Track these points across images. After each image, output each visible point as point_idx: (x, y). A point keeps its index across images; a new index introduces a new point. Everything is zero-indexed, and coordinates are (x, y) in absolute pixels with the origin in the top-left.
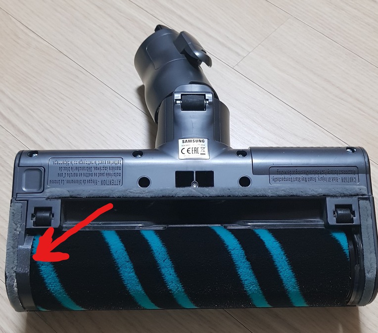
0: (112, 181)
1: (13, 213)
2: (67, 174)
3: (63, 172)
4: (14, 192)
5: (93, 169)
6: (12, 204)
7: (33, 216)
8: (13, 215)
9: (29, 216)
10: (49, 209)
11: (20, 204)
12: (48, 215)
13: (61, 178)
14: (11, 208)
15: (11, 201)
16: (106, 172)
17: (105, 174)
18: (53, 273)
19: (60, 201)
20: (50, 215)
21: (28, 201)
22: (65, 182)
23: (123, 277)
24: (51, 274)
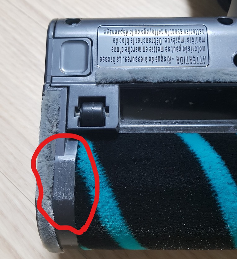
0: (193, 59)
1: (47, 105)
2: (124, 48)
3: (120, 45)
4: (48, 73)
5: (163, 41)
6: (46, 91)
7: (77, 110)
8: (46, 108)
9: (72, 110)
10: (101, 100)
11: (58, 92)
12: (99, 108)
13: (117, 54)
14: (44, 98)
15: (44, 88)
16: (183, 45)
17: (182, 48)
18: (111, 201)
19: (117, 87)
20: (102, 109)
21: (68, 87)
22: (123, 60)
23: (223, 209)
24: (108, 203)
